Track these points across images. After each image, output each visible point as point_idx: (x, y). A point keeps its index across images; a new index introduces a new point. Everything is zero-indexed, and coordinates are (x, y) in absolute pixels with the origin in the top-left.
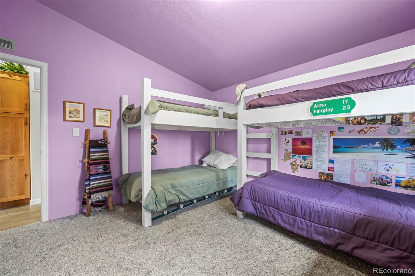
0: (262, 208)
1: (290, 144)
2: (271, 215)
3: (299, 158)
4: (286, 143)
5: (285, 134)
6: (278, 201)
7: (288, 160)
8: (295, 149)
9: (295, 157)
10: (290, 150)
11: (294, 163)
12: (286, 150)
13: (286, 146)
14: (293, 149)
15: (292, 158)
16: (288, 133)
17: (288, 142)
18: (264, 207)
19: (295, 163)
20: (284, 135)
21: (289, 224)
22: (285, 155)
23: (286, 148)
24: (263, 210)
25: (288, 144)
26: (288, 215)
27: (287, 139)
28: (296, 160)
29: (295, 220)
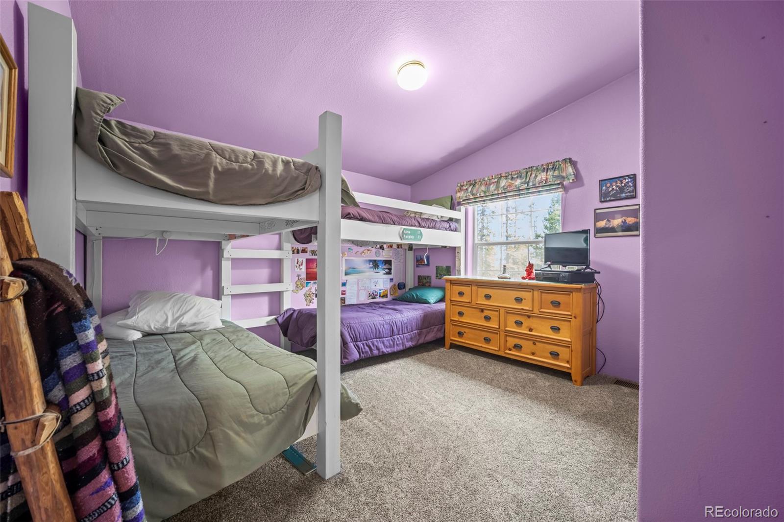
0: (365, 345)
1: (304, 267)
2: (375, 349)
3: (314, 285)
4: (298, 265)
5: (298, 252)
6: (379, 329)
7: (301, 289)
8: (309, 274)
9: (309, 285)
10: (304, 276)
11: (308, 293)
12: (298, 276)
13: (298, 270)
14: (307, 274)
15: (307, 286)
16: (302, 252)
17: (302, 265)
18: (366, 344)
19: (310, 292)
20: (296, 255)
21: (390, 347)
22: (298, 283)
23: (299, 274)
24: (366, 348)
25: (301, 267)
26: (388, 338)
27: (300, 260)
28: (311, 289)
29: (394, 339)
